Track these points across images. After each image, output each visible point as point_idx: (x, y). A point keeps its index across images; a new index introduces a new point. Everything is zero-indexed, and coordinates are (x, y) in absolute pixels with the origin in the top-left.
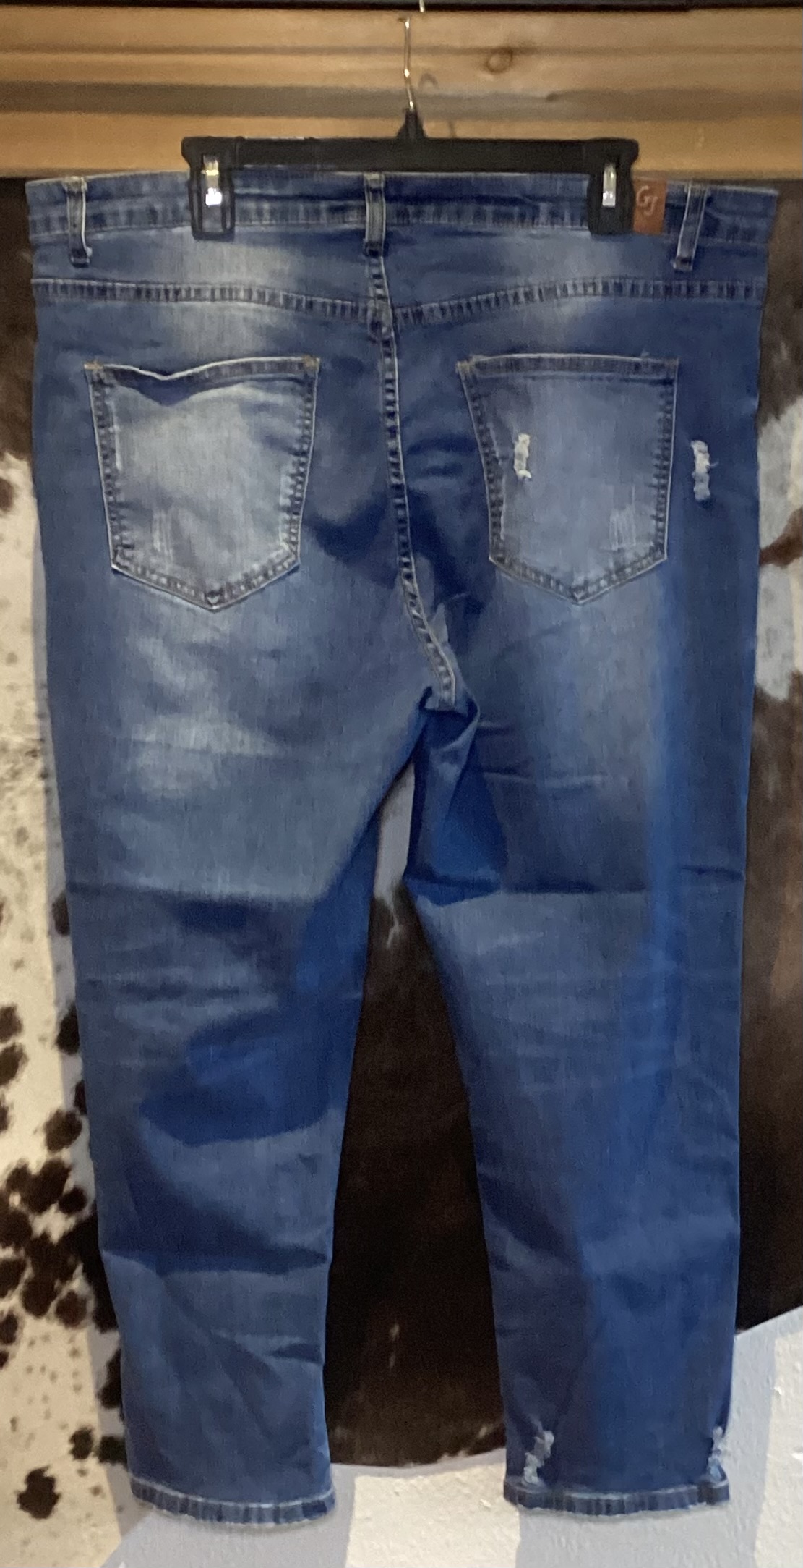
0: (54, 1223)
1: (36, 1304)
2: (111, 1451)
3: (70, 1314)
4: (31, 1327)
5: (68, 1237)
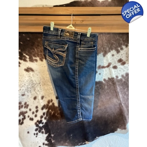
0: (41, 125)
1: (40, 132)
2: (46, 145)
3: (43, 133)
4: (39, 134)
5: (42, 126)
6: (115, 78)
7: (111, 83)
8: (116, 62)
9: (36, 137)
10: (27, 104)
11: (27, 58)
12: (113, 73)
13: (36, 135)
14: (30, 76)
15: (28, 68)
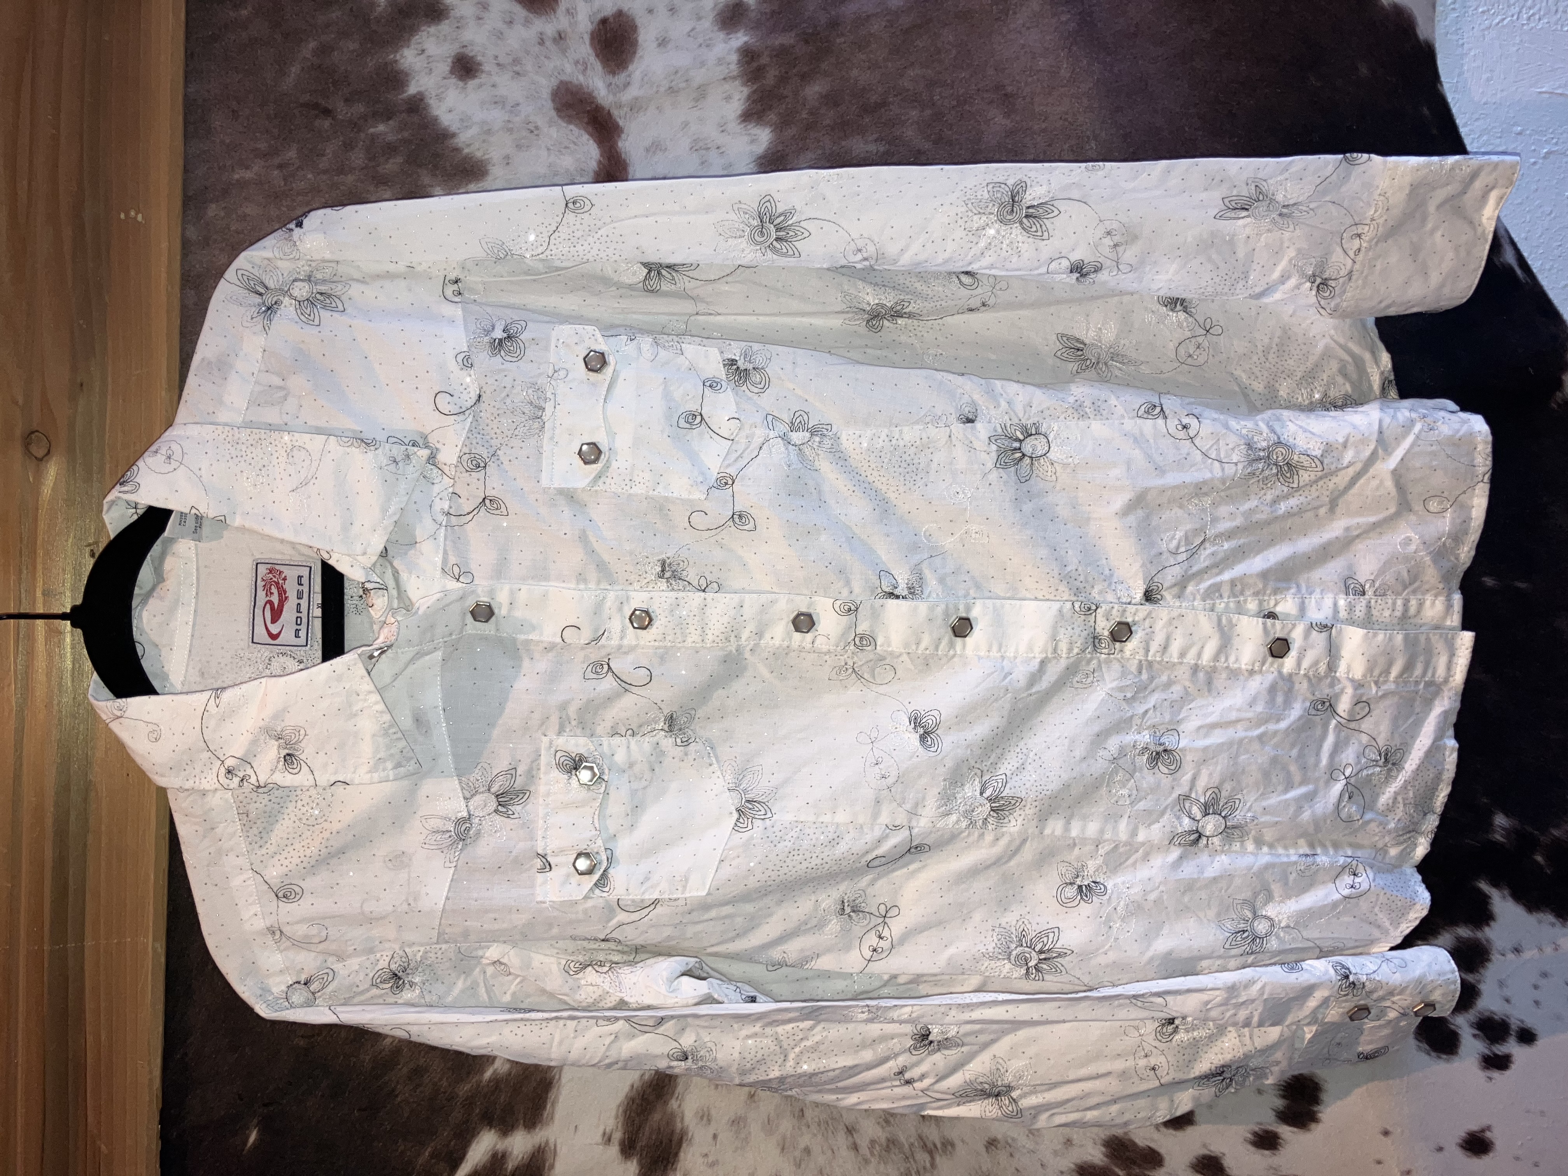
6: (740, 39)
7: (814, 90)
8: (547, 26)
9: (1527, 1037)
10: (1096, 1155)
11: (497, 1159)
12: (680, 59)
13: (1512, 1047)
14: (738, 1123)
15: (628, 1148)
